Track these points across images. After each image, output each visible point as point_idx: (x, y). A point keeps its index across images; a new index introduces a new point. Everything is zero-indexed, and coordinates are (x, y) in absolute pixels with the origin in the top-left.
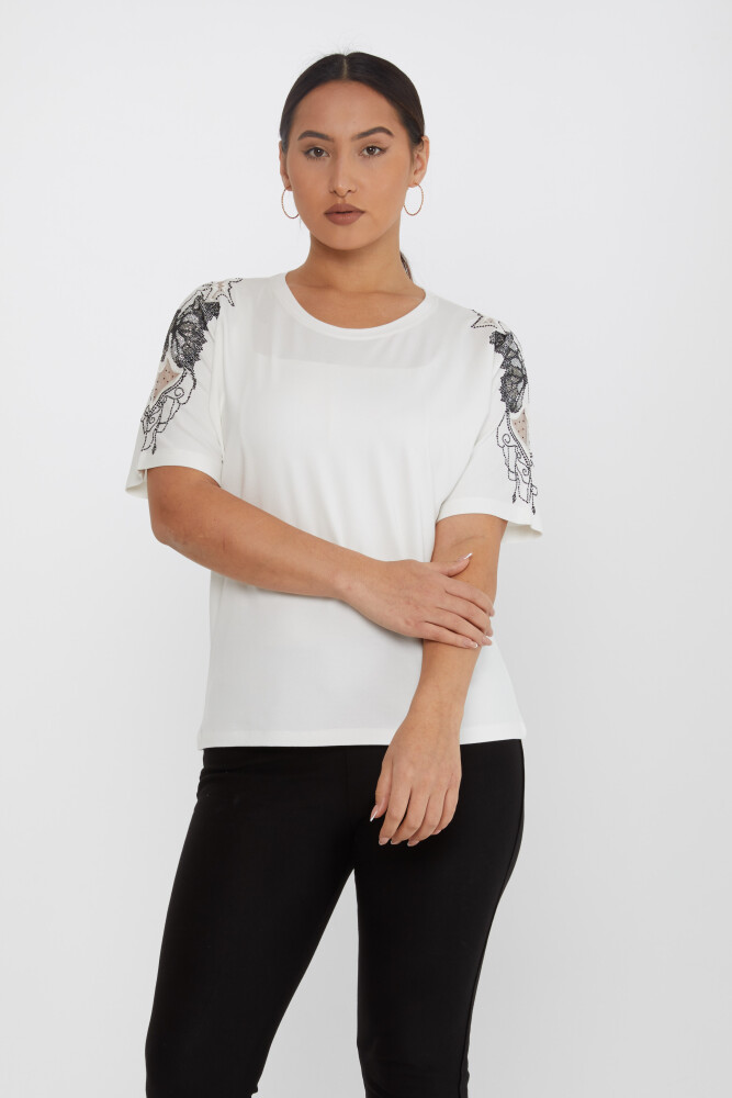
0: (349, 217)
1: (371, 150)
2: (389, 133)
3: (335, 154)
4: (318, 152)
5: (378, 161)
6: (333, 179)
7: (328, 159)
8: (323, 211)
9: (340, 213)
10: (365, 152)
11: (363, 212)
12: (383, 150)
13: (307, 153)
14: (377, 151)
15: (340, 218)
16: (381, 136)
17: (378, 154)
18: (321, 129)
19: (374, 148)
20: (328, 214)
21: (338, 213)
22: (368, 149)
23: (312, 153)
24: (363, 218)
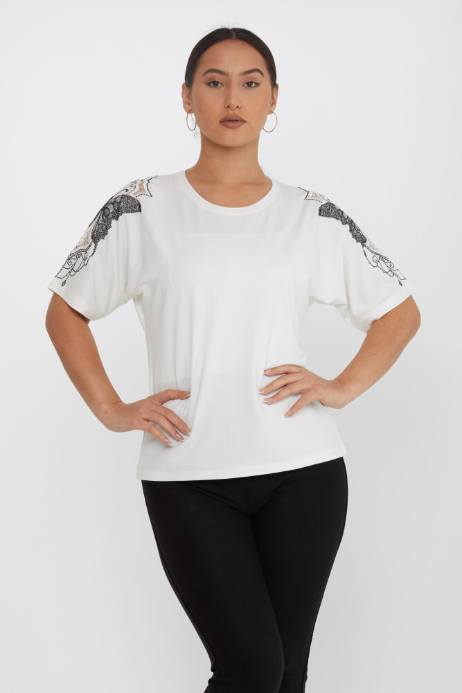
0: (236, 124)
1: (249, 84)
2: (262, 73)
3: (228, 85)
4: (215, 84)
5: (254, 91)
6: (227, 99)
7: (223, 88)
8: (219, 120)
9: (231, 121)
10: (246, 85)
11: (244, 122)
12: (257, 85)
13: (209, 84)
14: (254, 85)
15: (231, 124)
16: (257, 74)
17: (255, 87)
18: (220, 68)
19: (251, 82)
20: (222, 122)
21: (229, 121)
22: (248, 83)
23: (212, 84)
24: (244, 125)
